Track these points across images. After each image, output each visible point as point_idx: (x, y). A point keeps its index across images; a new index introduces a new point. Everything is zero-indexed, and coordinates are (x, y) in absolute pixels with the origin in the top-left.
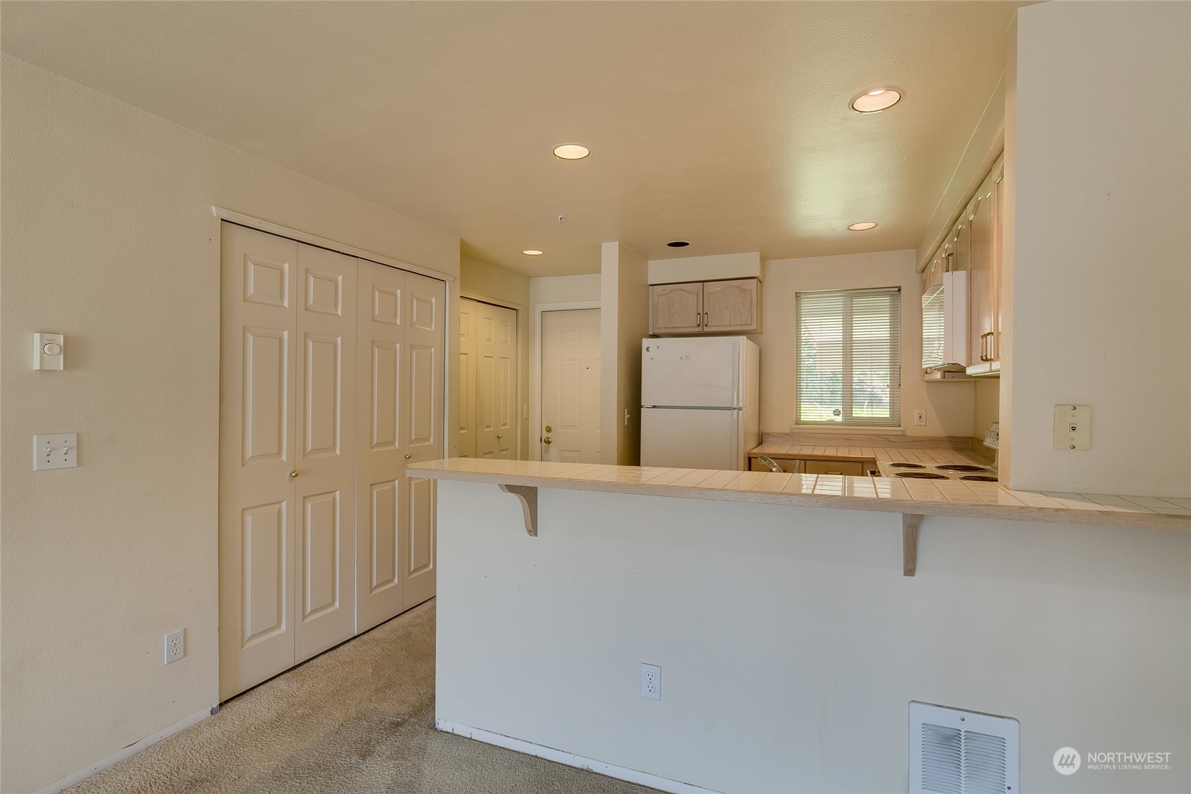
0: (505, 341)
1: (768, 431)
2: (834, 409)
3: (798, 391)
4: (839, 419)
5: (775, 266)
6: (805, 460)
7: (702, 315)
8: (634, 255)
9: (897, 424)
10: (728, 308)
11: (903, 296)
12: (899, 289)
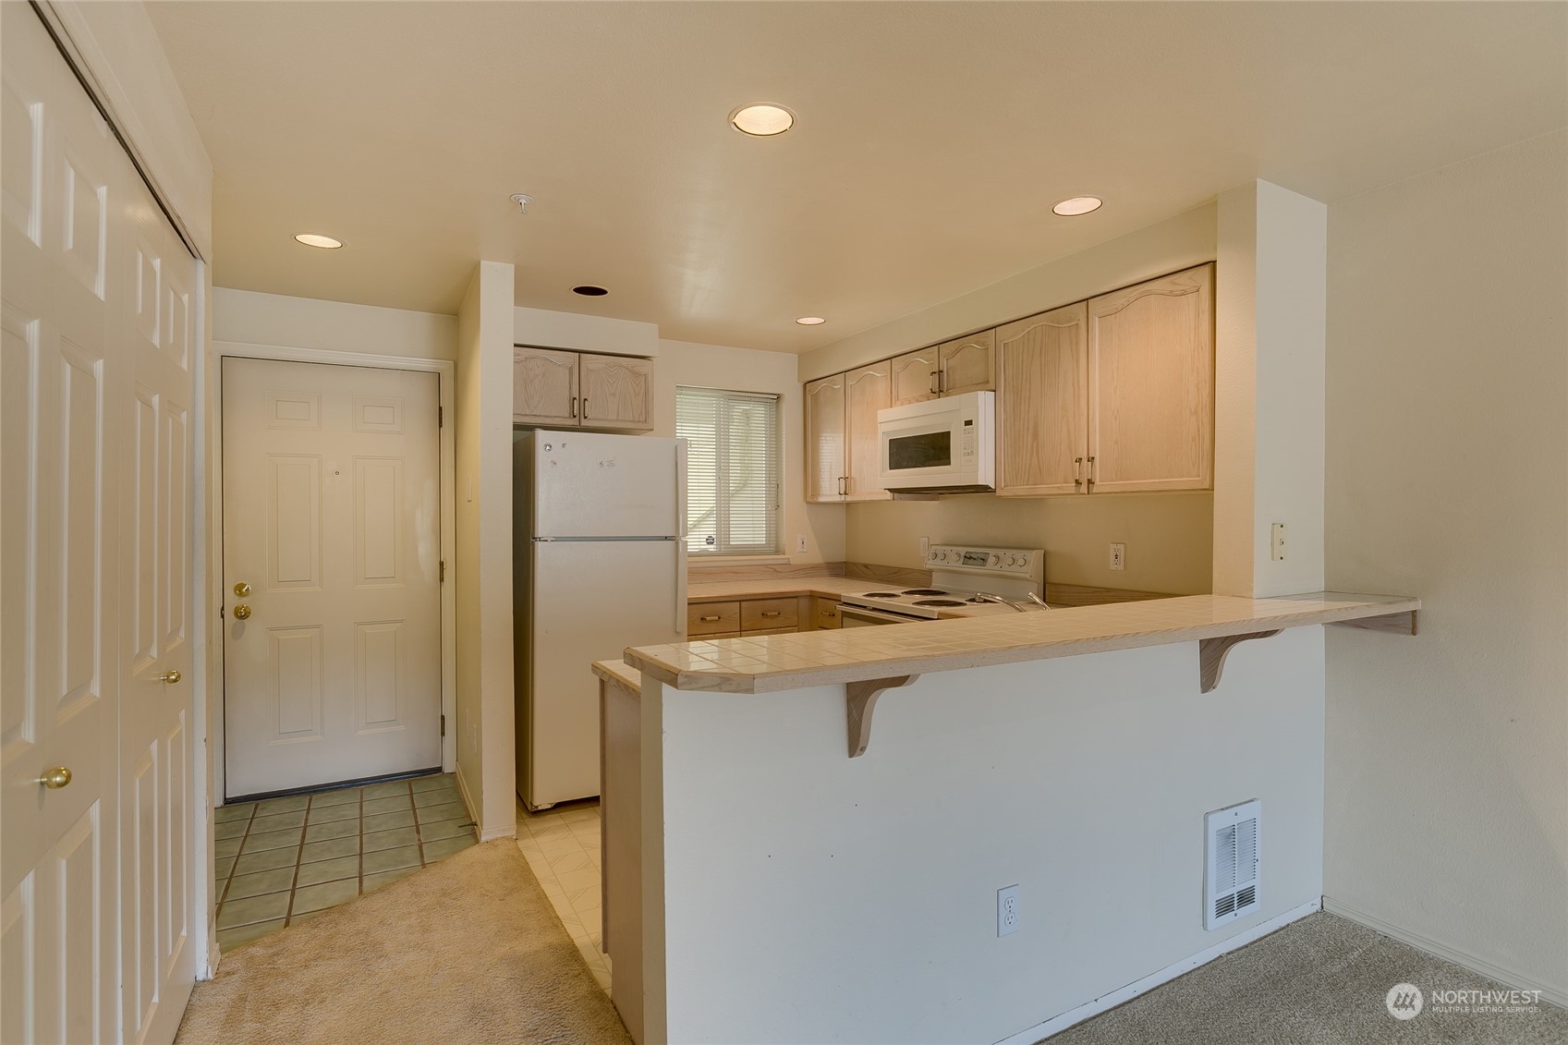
2: (707, 537)
4: (712, 548)
6: (740, 601)
9: (777, 552)
10: (614, 395)
11: (785, 406)
12: (779, 397)
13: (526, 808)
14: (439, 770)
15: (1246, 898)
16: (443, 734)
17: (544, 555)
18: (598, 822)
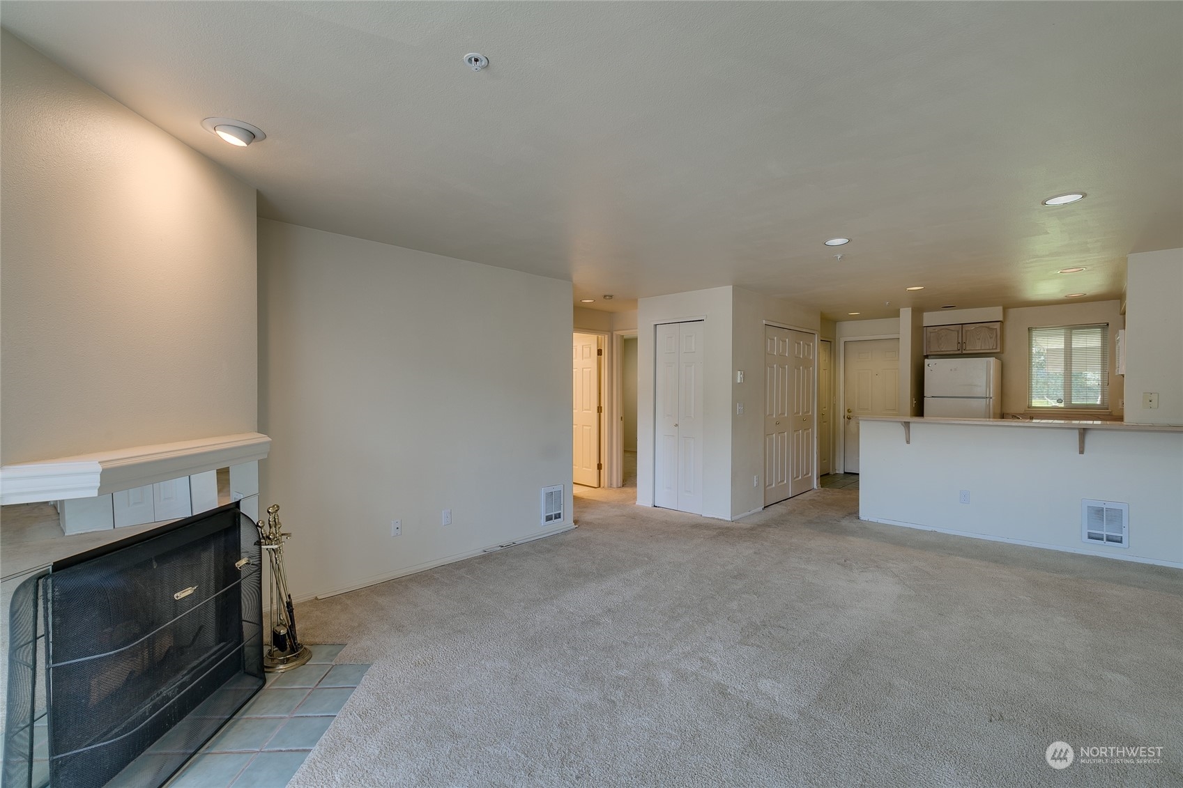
0: (825, 360)
1: (1008, 412)
2: (1057, 398)
3: (1030, 387)
4: (1062, 405)
5: (1013, 312)
7: (962, 344)
8: (918, 312)
9: (1106, 408)
10: (979, 339)
12: (1108, 324)
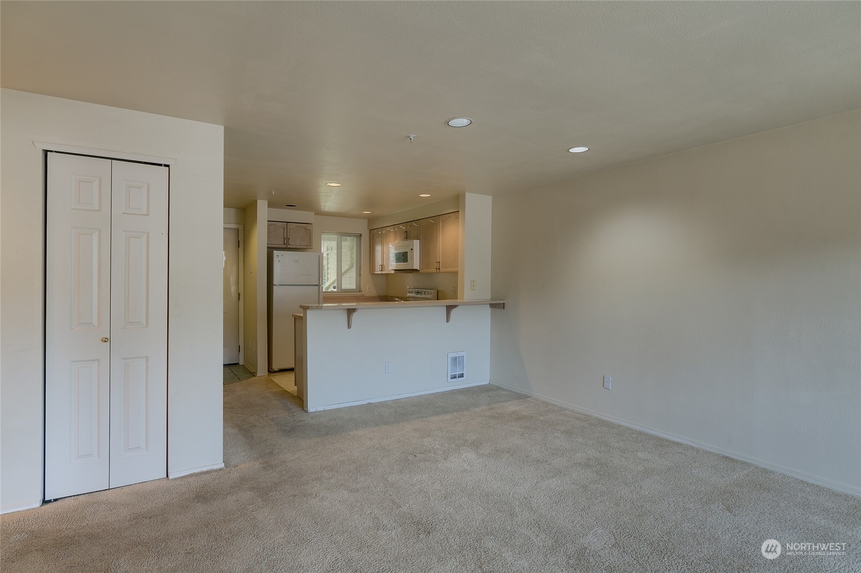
2: (333, 286)
4: (335, 290)
7: (286, 240)
9: (360, 291)
10: (299, 237)
11: (362, 238)
12: (361, 235)
13: (271, 371)
14: (238, 364)
15: (462, 376)
16: (239, 351)
17: (276, 290)
18: (294, 374)
